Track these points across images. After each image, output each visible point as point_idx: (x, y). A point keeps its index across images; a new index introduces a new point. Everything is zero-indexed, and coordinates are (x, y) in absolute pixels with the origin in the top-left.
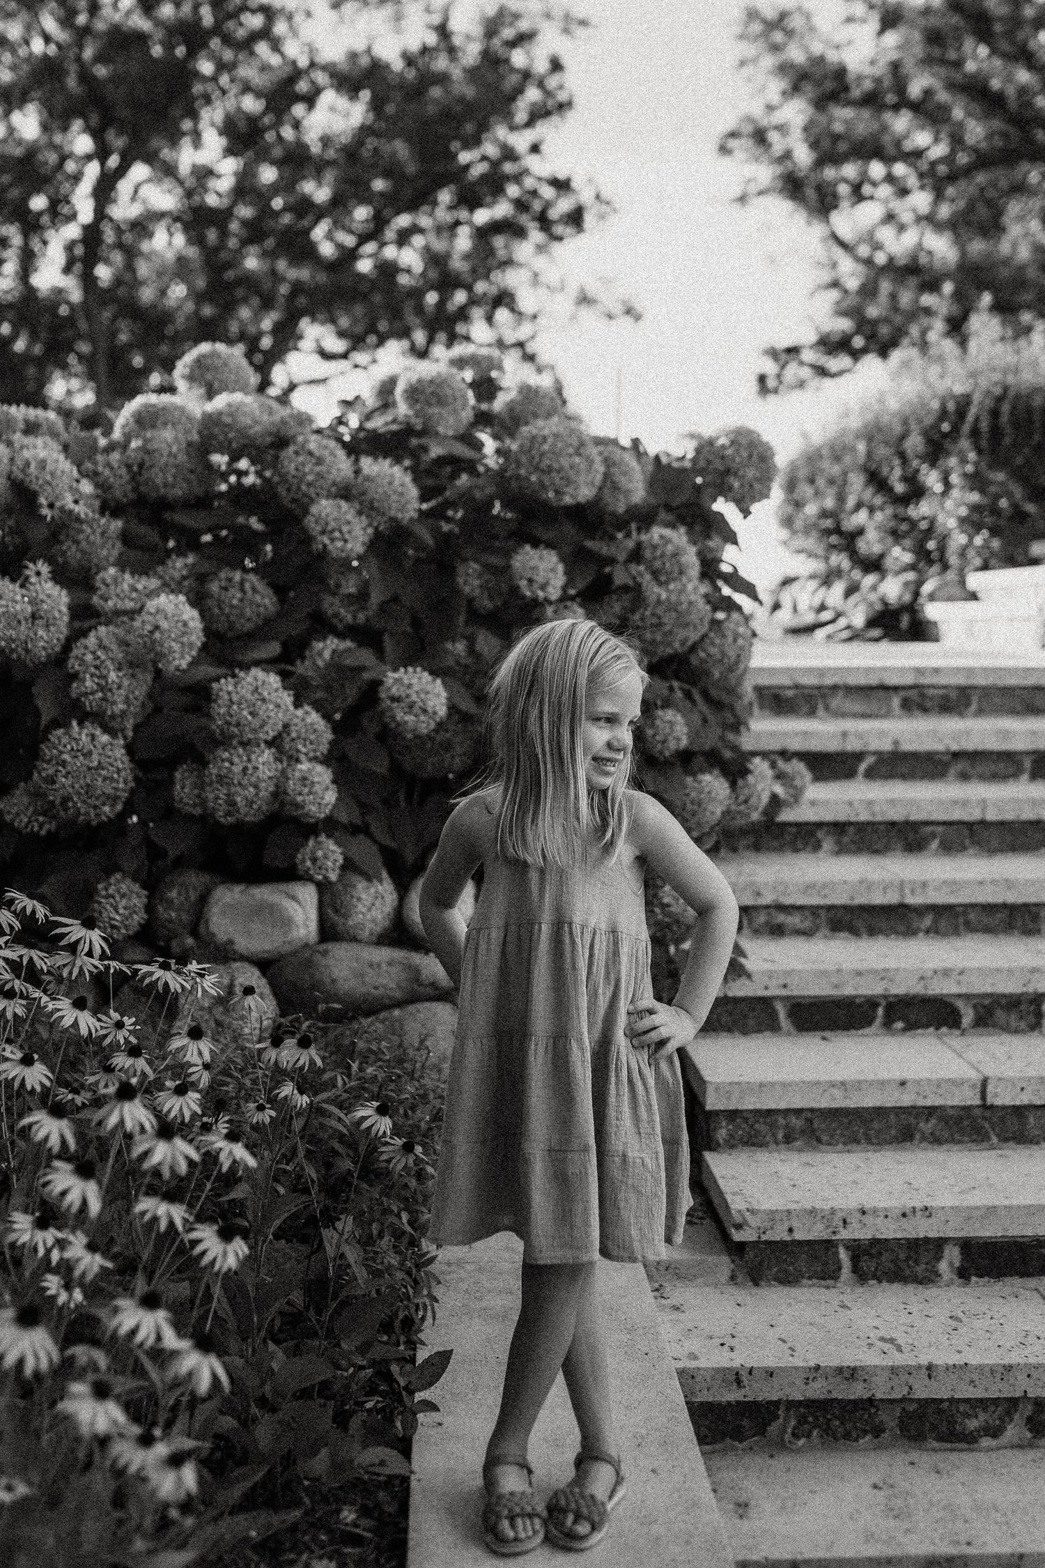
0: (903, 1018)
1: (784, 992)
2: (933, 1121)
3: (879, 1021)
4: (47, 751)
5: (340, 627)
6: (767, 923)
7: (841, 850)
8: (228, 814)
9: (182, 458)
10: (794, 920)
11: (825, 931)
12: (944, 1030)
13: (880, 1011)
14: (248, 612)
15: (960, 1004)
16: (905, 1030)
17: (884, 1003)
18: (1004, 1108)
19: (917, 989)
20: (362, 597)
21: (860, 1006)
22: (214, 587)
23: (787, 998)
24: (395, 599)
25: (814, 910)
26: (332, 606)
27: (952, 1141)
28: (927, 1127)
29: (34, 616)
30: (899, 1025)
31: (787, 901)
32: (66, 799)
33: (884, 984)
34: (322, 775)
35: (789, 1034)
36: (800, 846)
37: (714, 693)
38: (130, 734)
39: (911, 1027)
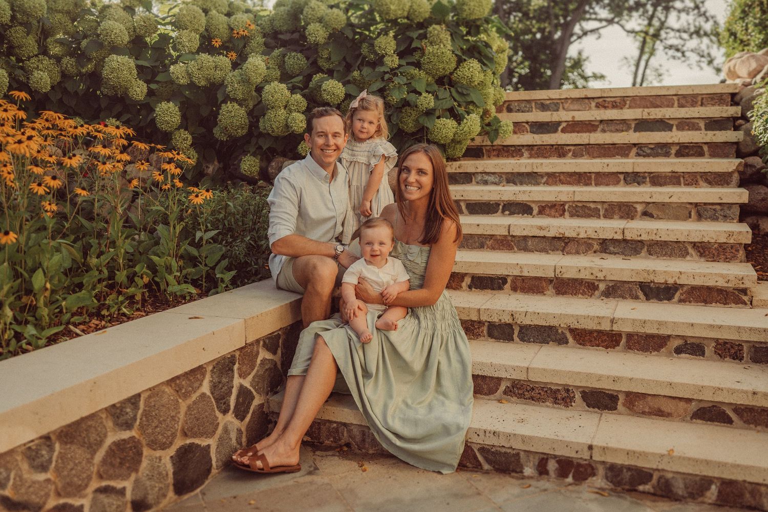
0: (509, 210)
1: (462, 198)
2: (492, 241)
3: (500, 211)
4: (221, 111)
5: (325, 69)
6: (481, 180)
7: (531, 157)
8: (273, 132)
9: (285, 16)
10: (491, 178)
11: (505, 183)
12: (526, 215)
13: (501, 207)
14: (296, 67)
15: (533, 205)
16: (509, 215)
17: (502, 204)
18: (519, 237)
19: (512, 198)
20: (329, 59)
21: (492, 204)
22: (286, 59)
23: (465, 200)
24: (344, 59)
25: (500, 175)
26: (321, 63)
27: (500, 249)
28: (489, 243)
29: (216, 67)
30: (507, 212)
31: (487, 171)
32: (226, 128)
33: (500, 196)
34: (302, 117)
35: (466, 215)
36: (514, 155)
37: (460, 90)
38: (251, 107)
39: (511, 214)
